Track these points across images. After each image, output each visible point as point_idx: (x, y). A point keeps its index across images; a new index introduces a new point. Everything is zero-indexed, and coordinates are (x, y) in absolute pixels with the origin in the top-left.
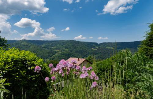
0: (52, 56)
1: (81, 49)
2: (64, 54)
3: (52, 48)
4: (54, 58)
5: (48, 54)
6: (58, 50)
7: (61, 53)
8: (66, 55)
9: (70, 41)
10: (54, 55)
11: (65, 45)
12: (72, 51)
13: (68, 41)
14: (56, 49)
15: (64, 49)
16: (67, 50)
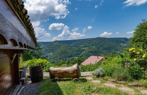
0: (80, 54)
1: (109, 46)
2: (91, 52)
3: (80, 46)
4: (82, 56)
5: (76, 52)
6: (85, 48)
7: (88, 50)
8: (93, 53)
9: (97, 38)
10: (82, 53)
11: (92, 43)
12: (99, 48)
13: (95, 39)
14: (83, 47)
15: (91, 46)
16: (94, 47)
